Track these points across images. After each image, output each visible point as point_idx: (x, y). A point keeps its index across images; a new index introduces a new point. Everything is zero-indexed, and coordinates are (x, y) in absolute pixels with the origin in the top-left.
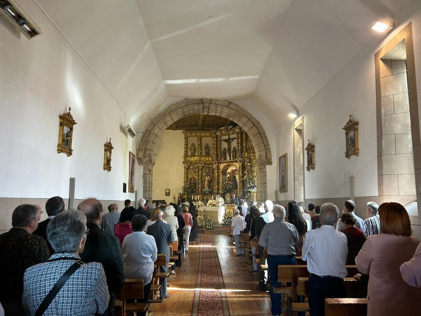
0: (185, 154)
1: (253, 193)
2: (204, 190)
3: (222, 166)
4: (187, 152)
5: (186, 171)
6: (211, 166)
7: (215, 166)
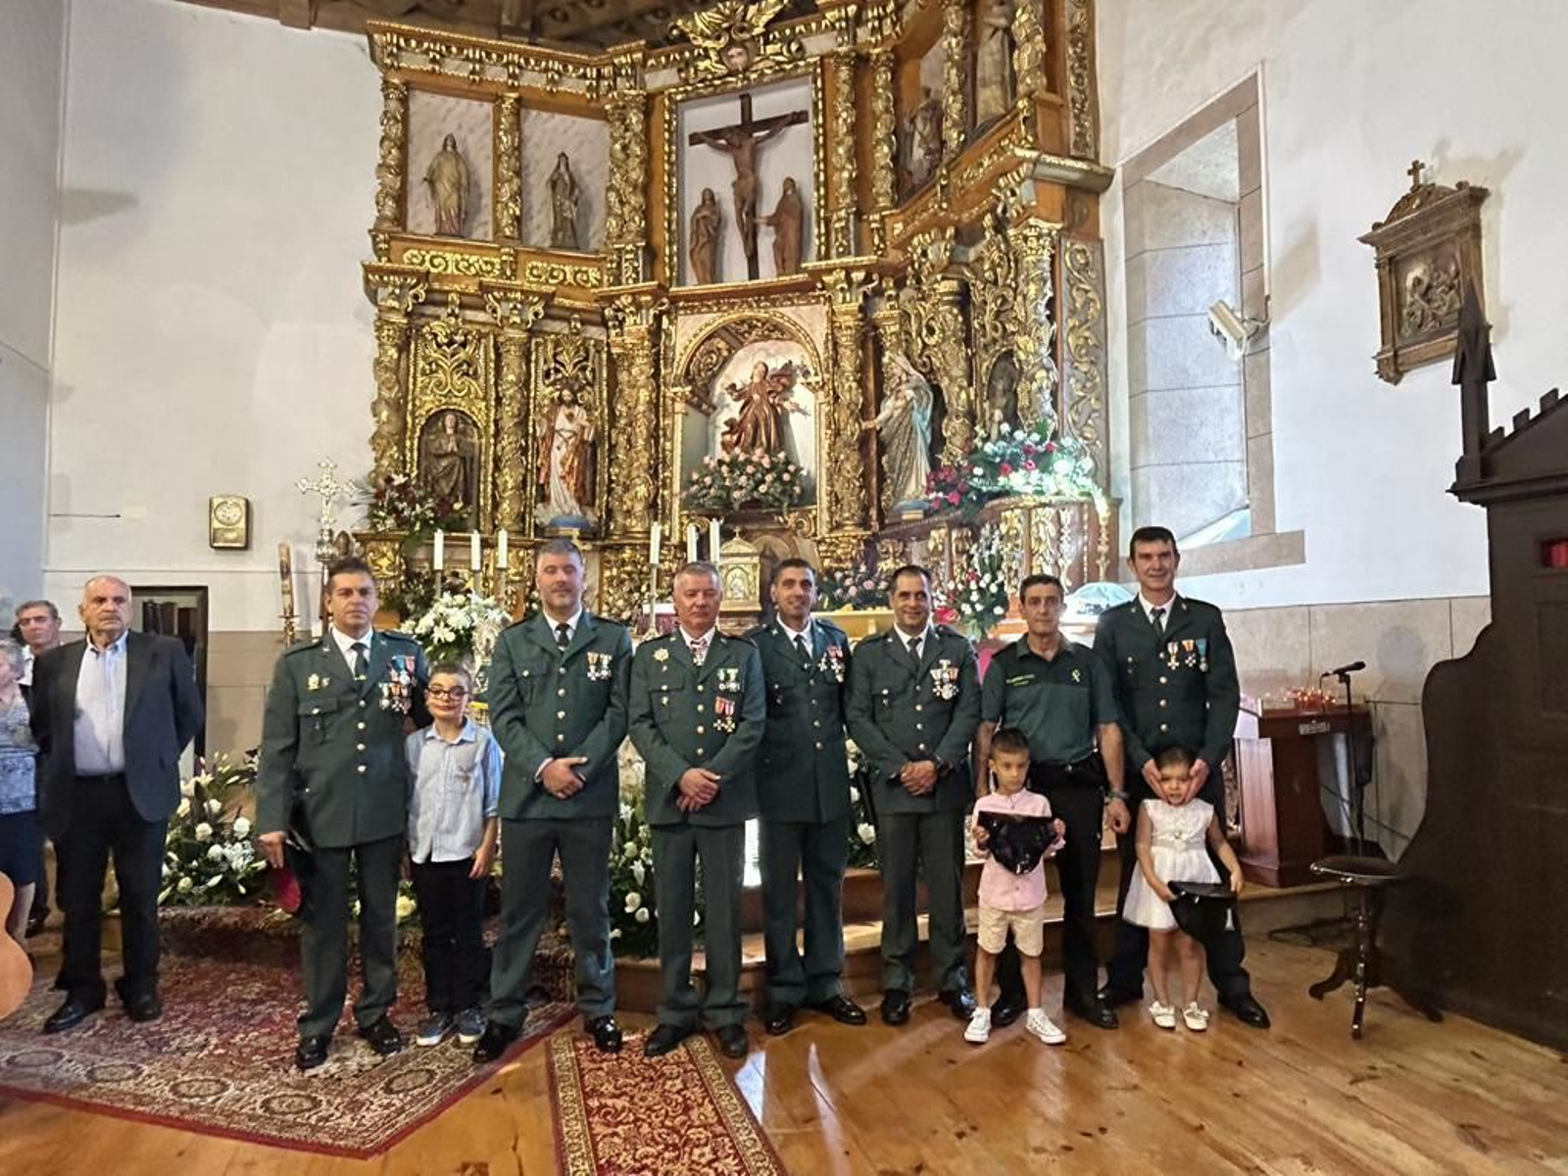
0: (381, 219)
1: (1028, 511)
2: (543, 515)
3: (687, 332)
4: (401, 198)
5: (393, 352)
6: (595, 332)
7: (637, 326)
